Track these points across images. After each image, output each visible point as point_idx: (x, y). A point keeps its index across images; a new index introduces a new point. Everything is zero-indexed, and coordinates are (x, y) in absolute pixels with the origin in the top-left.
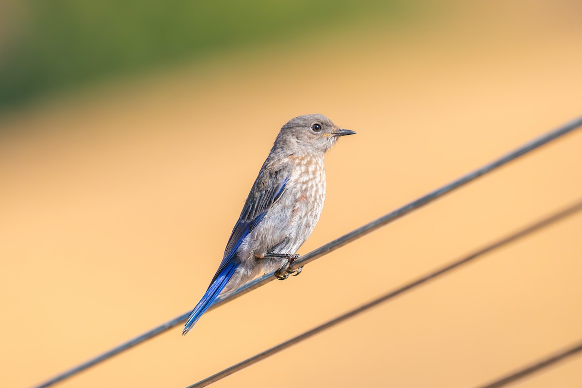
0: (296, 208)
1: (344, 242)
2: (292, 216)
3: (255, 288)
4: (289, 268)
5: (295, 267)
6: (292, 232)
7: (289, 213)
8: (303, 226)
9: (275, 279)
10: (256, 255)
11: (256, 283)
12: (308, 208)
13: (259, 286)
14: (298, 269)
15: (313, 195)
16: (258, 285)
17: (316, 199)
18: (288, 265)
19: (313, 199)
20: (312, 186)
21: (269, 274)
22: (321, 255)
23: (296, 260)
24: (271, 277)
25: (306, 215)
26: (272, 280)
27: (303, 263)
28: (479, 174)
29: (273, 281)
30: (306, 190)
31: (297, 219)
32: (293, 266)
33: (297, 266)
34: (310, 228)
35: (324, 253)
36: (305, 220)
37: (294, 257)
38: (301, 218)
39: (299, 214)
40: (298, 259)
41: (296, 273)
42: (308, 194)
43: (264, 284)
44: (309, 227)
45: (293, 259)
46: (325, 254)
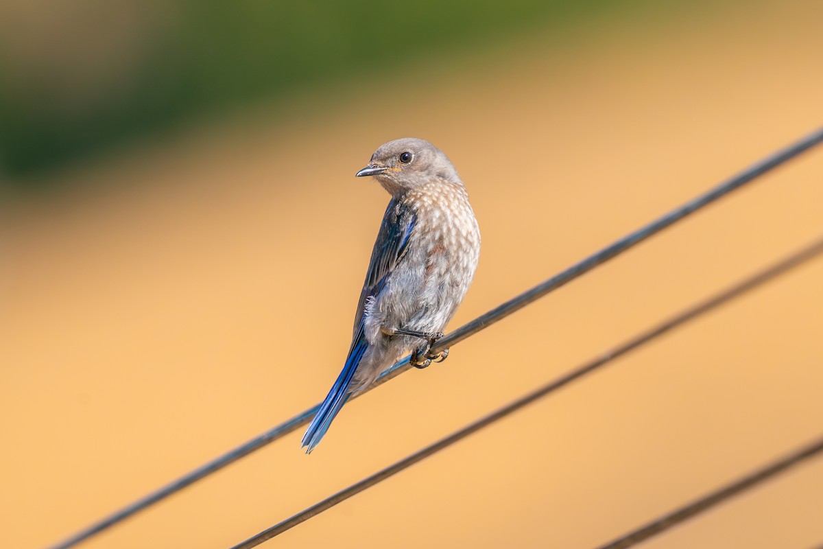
0: (430, 263)
1: (503, 313)
2: (427, 274)
3: (384, 382)
4: (430, 352)
5: (437, 350)
6: (429, 296)
7: (421, 271)
8: (447, 287)
9: (411, 368)
10: (383, 331)
11: (385, 374)
12: (449, 261)
13: (390, 378)
14: (442, 353)
15: (454, 241)
16: (388, 377)
17: (460, 246)
18: (428, 348)
19: (455, 248)
20: (449, 230)
21: (402, 361)
22: (473, 332)
23: (439, 340)
24: (405, 365)
25: (447, 270)
26: (407, 369)
27: (448, 344)
28: (686, 212)
29: (408, 371)
30: (441, 238)
31: (433, 278)
32: (434, 349)
33: (441, 348)
34: (460, 286)
35: (477, 329)
36: (447, 278)
37: (435, 336)
38: (440, 276)
39: (436, 271)
40: (442, 338)
41: (440, 358)
42: (446, 243)
43: (395, 376)
44: (457, 286)
45: (433, 340)
46: (479, 331)
